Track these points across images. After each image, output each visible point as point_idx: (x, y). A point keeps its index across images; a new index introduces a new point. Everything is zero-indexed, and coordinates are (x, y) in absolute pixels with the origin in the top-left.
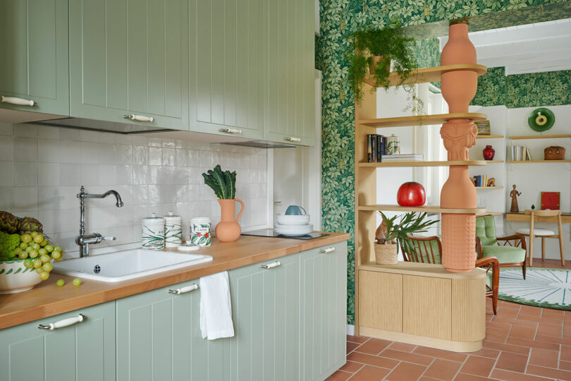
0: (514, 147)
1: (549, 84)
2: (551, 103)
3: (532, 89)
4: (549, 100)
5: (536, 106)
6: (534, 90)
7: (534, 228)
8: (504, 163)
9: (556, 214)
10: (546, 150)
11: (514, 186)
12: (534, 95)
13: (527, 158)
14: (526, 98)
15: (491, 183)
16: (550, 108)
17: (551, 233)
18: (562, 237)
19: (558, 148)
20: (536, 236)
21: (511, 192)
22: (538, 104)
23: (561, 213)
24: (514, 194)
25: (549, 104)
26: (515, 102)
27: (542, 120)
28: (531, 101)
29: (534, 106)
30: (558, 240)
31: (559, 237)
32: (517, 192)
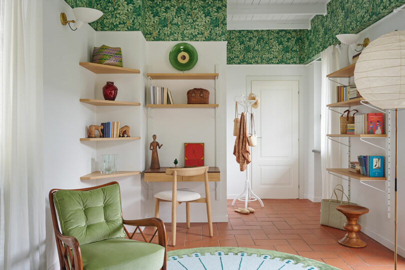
0: (154, 87)
1: (191, 16)
2: (193, 38)
3: (173, 20)
4: (192, 34)
5: (177, 40)
6: (175, 21)
7: (177, 190)
8: (141, 107)
9: (203, 172)
10: (190, 93)
11: (154, 137)
12: (174, 27)
13: (168, 102)
14: (167, 30)
15: (125, 132)
16: (193, 43)
17: (197, 196)
18: (209, 201)
19: (201, 91)
20: (180, 203)
21: (151, 144)
22: (180, 38)
23: (207, 170)
24: (155, 146)
25: (191, 39)
26: (155, 34)
27: (184, 58)
28: (171, 34)
29: (175, 40)
30: (205, 204)
31: (206, 201)
32: (158, 144)
